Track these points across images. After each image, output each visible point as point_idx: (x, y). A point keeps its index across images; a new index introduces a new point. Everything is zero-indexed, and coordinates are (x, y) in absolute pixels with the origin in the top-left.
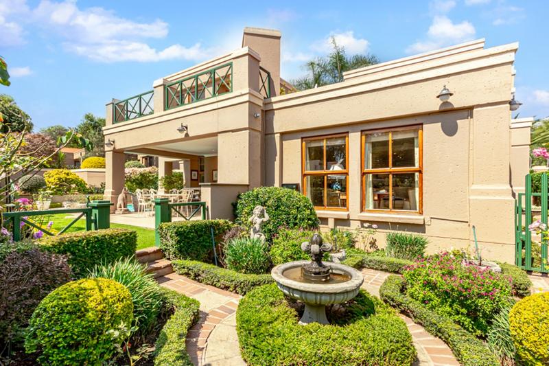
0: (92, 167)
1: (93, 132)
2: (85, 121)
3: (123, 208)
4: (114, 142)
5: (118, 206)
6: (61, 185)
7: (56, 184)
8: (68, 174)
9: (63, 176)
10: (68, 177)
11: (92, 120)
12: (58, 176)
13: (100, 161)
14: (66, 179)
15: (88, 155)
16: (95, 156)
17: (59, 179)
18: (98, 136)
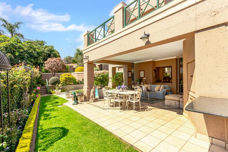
0: (79, 71)
1: (79, 56)
2: (77, 52)
3: (93, 98)
4: (88, 57)
5: (91, 96)
6: (66, 81)
7: (64, 80)
8: (69, 76)
9: (67, 76)
10: (69, 77)
11: (79, 51)
12: (65, 76)
13: (82, 68)
14: (68, 78)
15: (78, 66)
16: (80, 66)
17: (66, 78)
18: (81, 58)
